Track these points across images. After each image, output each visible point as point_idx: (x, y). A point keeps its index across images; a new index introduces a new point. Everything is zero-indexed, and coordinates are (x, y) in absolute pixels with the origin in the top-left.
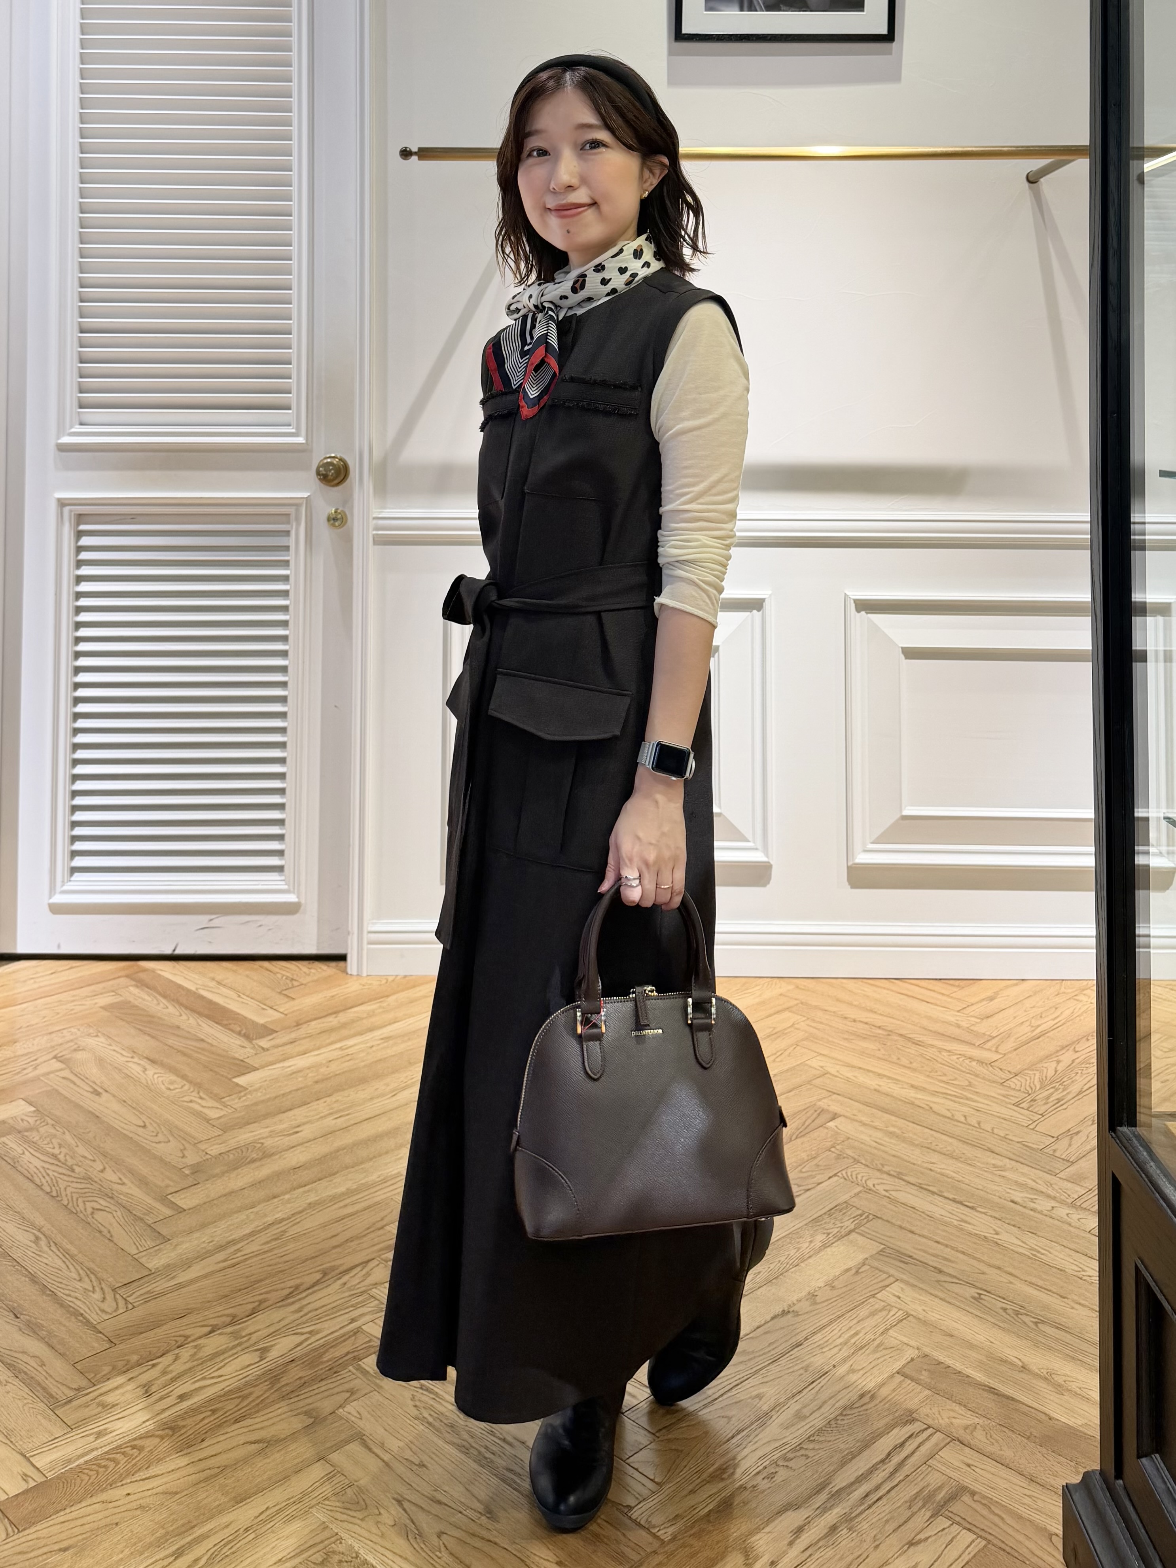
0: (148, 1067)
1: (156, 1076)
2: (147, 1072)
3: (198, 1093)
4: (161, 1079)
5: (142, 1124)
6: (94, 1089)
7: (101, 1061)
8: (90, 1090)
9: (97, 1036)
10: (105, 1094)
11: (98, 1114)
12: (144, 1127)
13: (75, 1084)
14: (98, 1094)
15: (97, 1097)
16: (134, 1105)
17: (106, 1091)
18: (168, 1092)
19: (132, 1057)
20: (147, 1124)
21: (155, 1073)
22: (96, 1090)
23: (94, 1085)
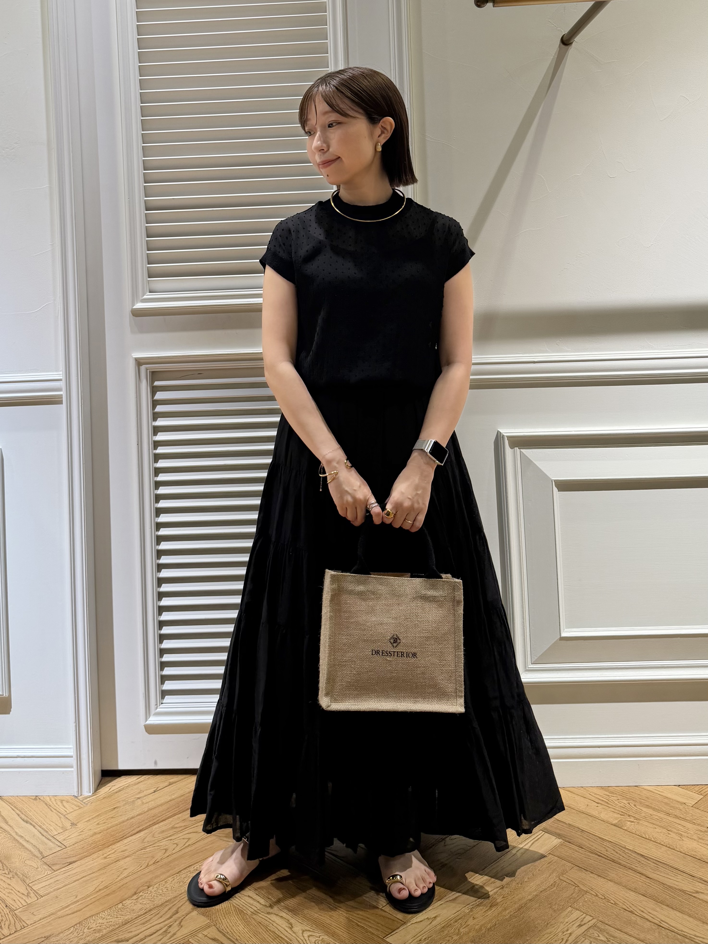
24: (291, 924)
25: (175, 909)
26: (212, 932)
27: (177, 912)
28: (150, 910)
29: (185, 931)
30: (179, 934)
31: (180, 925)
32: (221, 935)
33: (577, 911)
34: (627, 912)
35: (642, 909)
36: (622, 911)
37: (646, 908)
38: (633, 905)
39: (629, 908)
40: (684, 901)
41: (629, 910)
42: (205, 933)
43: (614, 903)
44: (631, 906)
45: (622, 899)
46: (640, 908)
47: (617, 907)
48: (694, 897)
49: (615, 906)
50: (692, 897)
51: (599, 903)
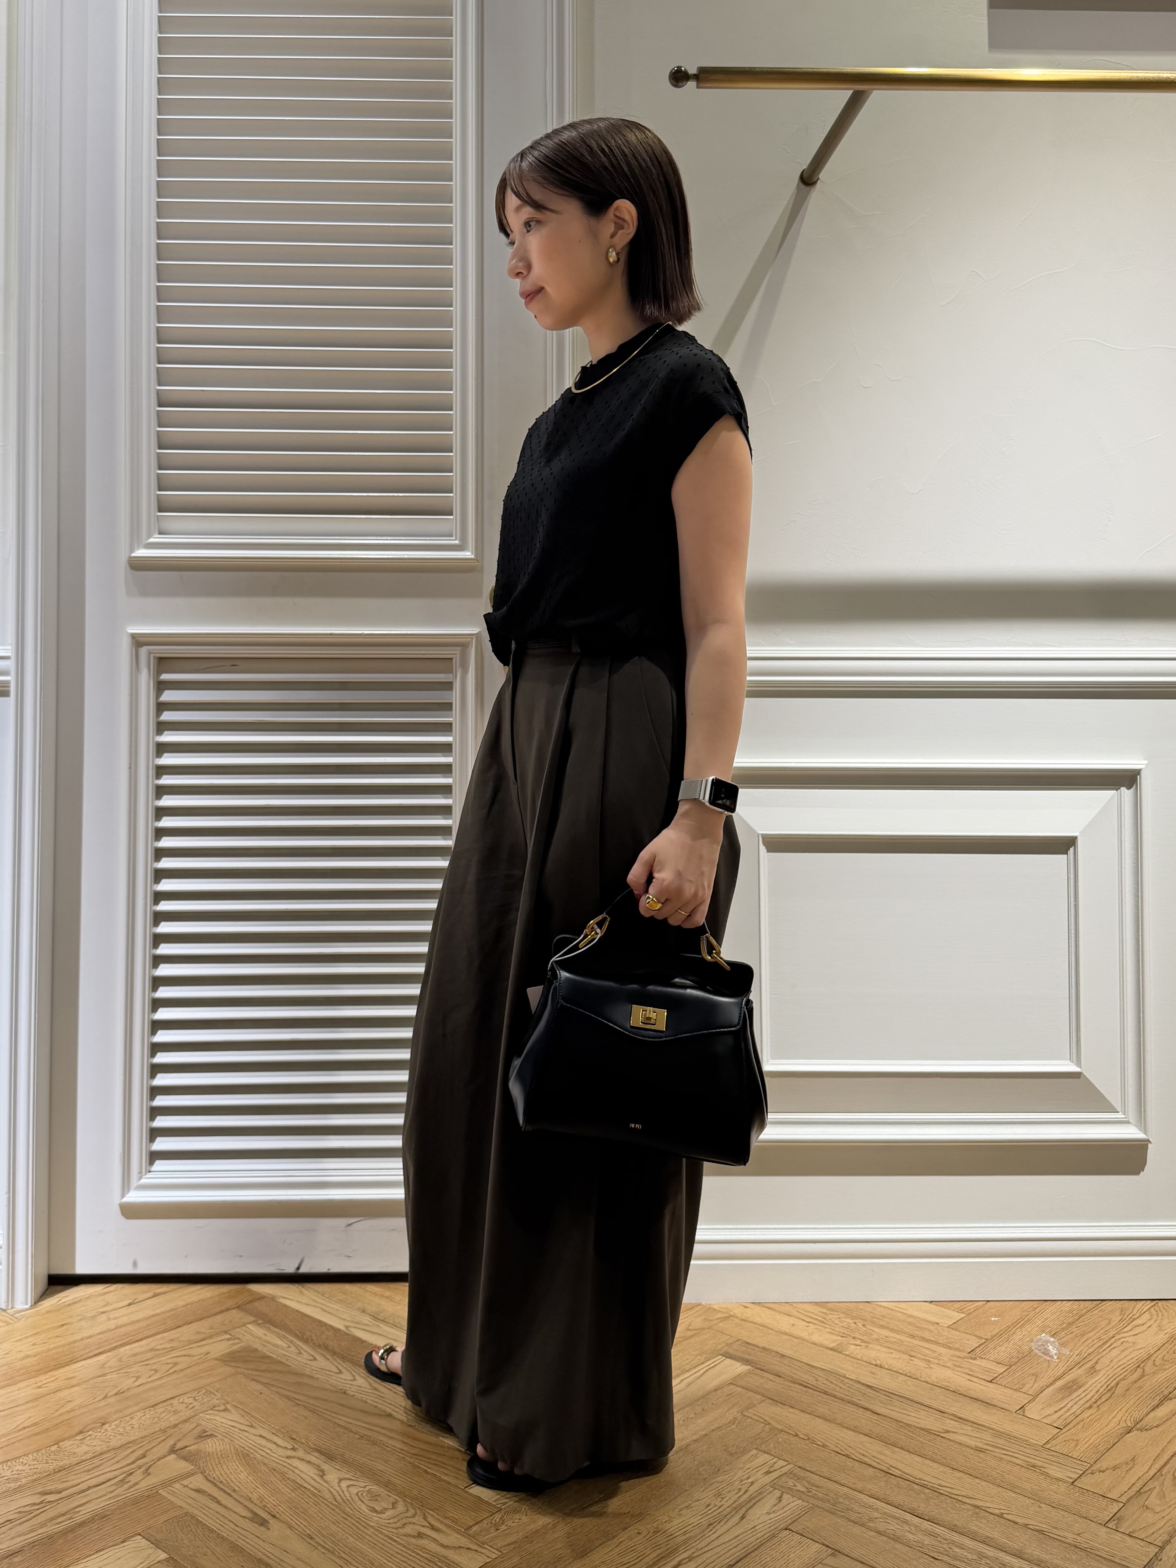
0: (325, 1467)
1: (344, 1484)
2: (327, 1478)
3: (425, 1518)
4: (354, 1490)
6: (252, 1512)
7: (245, 1457)
8: (249, 1515)
9: (226, 1410)
10: (272, 1521)
13: (218, 1502)
14: (263, 1523)
15: (262, 1529)
17: (274, 1516)
18: (375, 1517)
19: (293, 1449)
21: (340, 1480)
22: (256, 1514)
23: (251, 1506)
24: (322, 1471)
25: (139, 1452)
26: (197, 1481)
27: (144, 1456)
28: (101, 1454)
29: (152, 1480)
30: (143, 1485)
31: (147, 1473)
32: (209, 1485)
33: (765, 1454)
34: (840, 1455)
35: (863, 1452)
36: (832, 1455)
37: (870, 1451)
38: (850, 1447)
39: (844, 1450)
40: (927, 1442)
41: (843, 1453)
42: (185, 1482)
43: (821, 1444)
44: (848, 1448)
45: (834, 1439)
46: (860, 1451)
47: (826, 1450)
48: (942, 1437)
49: (823, 1449)
50: (939, 1438)
51: (799, 1445)
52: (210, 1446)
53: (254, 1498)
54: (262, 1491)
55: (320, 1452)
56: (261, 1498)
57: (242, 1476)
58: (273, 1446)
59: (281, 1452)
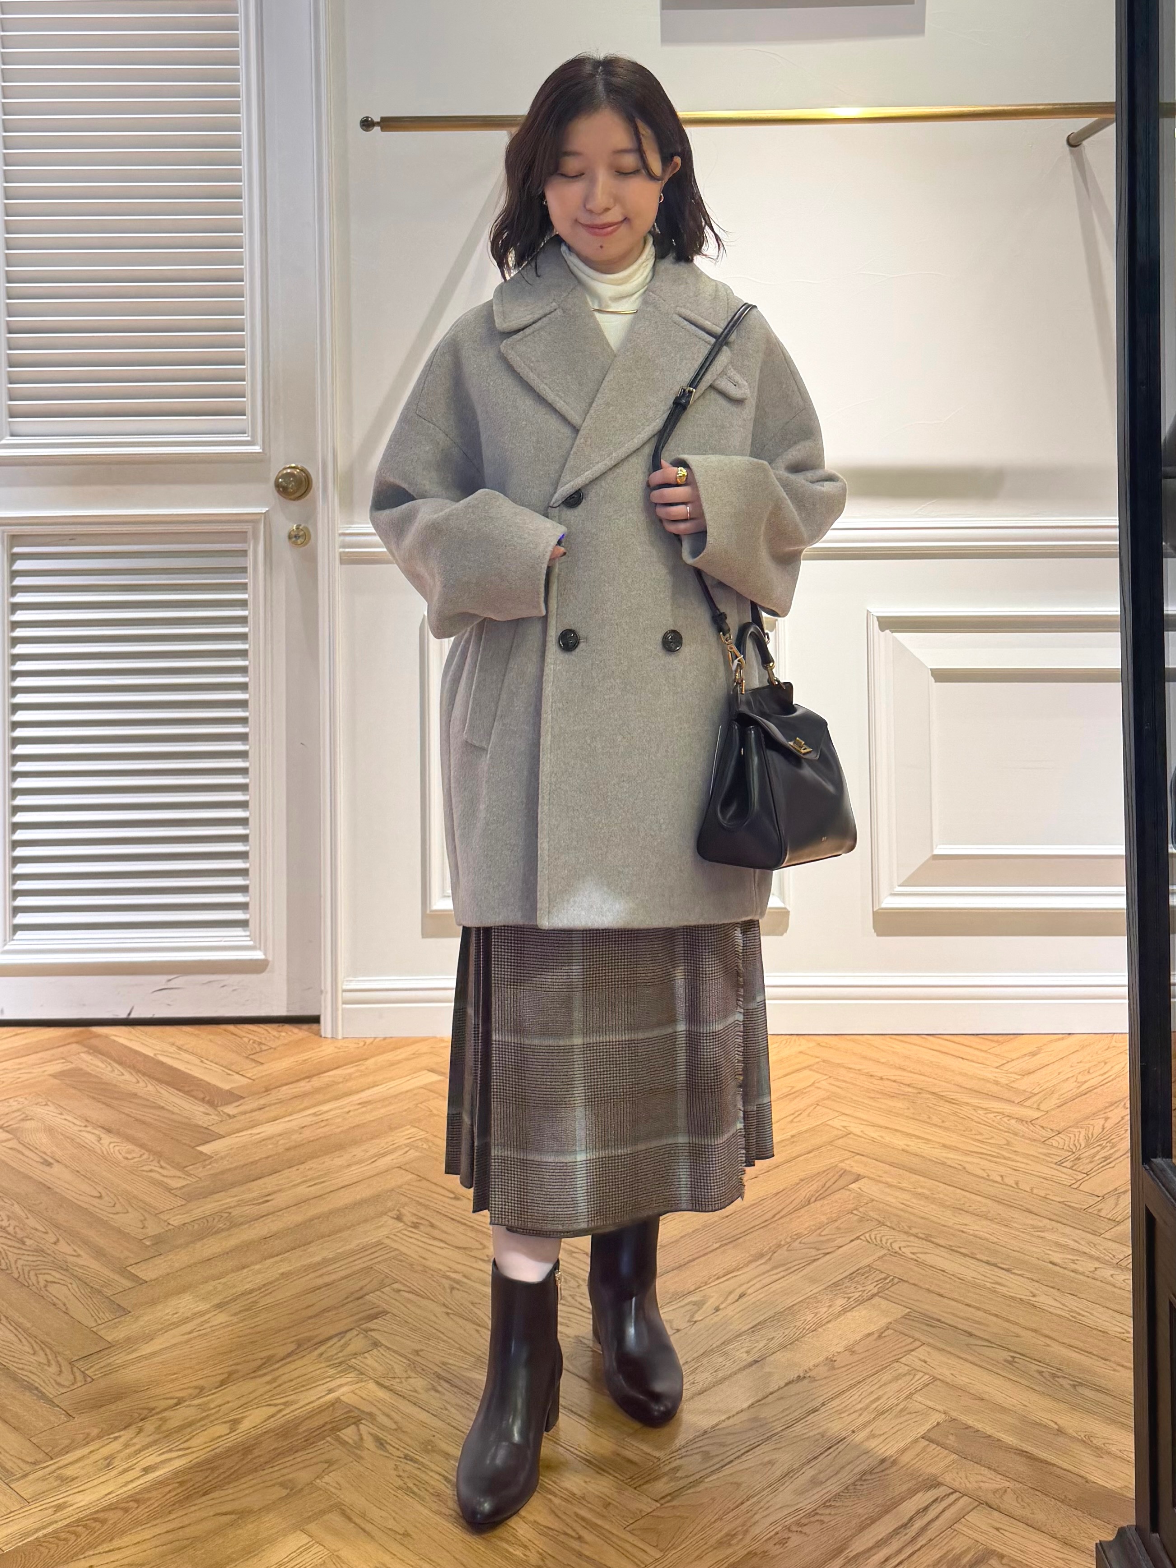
0: (103, 1136)
1: (112, 1145)
2: (102, 1142)
3: (159, 1162)
4: (117, 1148)
5: (98, 1195)
6: (44, 1159)
7: (50, 1130)
8: (42, 1161)
9: (46, 1105)
10: (56, 1164)
11: (49, 1185)
12: (100, 1197)
13: (23, 1154)
14: (49, 1165)
15: (48, 1168)
16: (89, 1175)
17: (58, 1162)
18: (126, 1162)
19: (86, 1126)
20: (104, 1194)
21: (110, 1143)
22: (46, 1161)
23: (44, 1156)
24: (101, 1138)
32: (20, 1145)
52: (28, 1125)
53: (48, 1152)
54: (54, 1149)
55: (103, 1128)
56: (52, 1152)
57: (44, 1141)
58: (71, 1125)
59: (76, 1128)
